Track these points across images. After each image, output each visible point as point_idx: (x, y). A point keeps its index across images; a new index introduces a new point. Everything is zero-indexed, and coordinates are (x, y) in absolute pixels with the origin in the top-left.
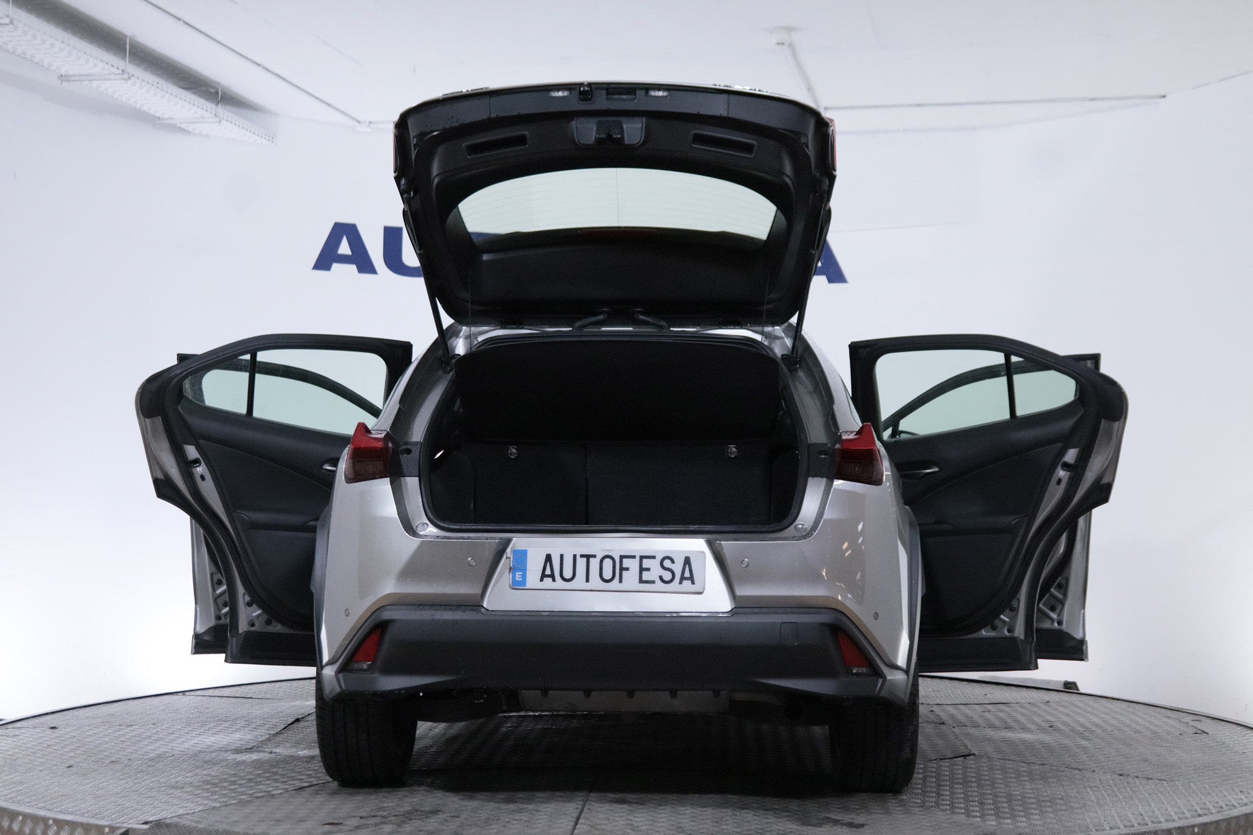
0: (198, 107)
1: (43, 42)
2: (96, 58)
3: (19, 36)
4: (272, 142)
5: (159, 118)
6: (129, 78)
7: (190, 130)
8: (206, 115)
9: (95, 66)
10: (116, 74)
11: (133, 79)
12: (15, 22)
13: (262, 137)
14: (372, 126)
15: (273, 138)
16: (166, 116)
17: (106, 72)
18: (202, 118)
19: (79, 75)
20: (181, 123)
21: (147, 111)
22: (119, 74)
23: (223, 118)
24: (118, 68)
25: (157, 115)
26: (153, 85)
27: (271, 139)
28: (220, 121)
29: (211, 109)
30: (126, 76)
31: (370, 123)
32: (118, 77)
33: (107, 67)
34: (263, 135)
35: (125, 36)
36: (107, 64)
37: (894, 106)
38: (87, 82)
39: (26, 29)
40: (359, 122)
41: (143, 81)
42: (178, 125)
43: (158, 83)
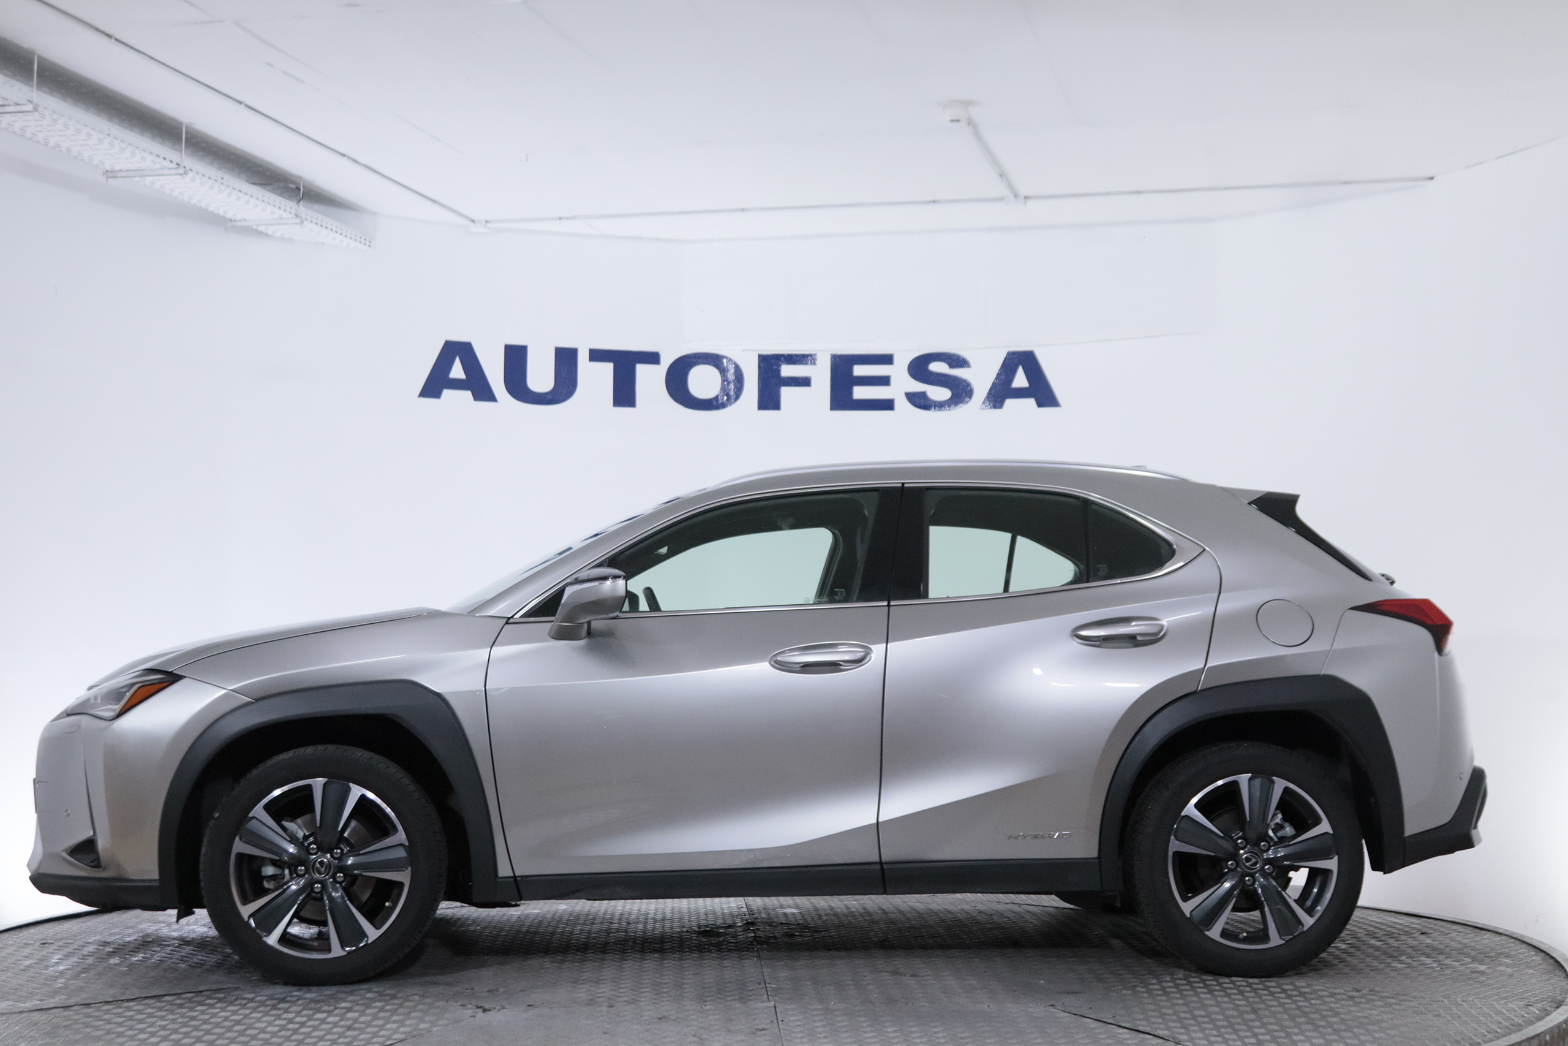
0: (274, 206)
1: (78, 132)
2: (144, 150)
3: (48, 126)
4: (369, 246)
5: (231, 220)
6: (186, 173)
7: (270, 233)
8: (285, 215)
9: (143, 159)
10: (169, 169)
11: (191, 174)
12: (40, 109)
13: (356, 240)
14: (489, 225)
15: (370, 242)
16: (238, 217)
17: (158, 166)
18: (281, 218)
19: (127, 171)
20: (257, 225)
21: (216, 212)
22: (173, 168)
23: (306, 219)
24: (171, 161)
25: (229, 215)
26: (216, 181)
27: (367, 243)
28: (302, 222)
29: (291, 208)
30: (181, 171)
31: (487, 222)
32: (173, 172)
33: (157, 160)
34: (358, 239)
35: (182, 123)
36: (158, 156)
37: (1108, 194)
38: (138, 179)
39: (55, 117)
40: (473, 221)
41: (203, 176)
42: (255, 227)
43: (222, 178)
